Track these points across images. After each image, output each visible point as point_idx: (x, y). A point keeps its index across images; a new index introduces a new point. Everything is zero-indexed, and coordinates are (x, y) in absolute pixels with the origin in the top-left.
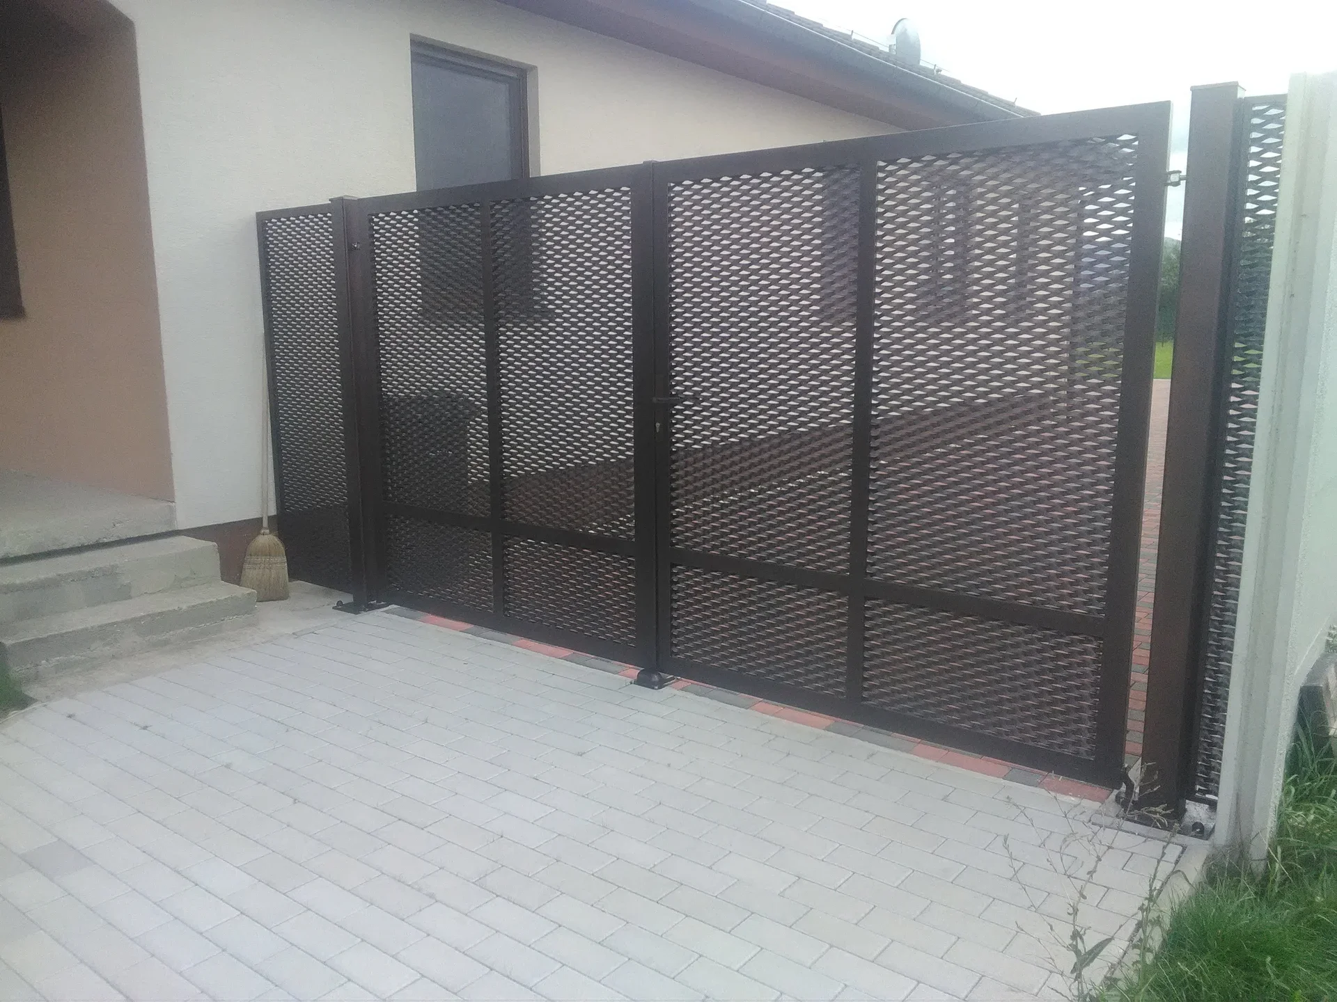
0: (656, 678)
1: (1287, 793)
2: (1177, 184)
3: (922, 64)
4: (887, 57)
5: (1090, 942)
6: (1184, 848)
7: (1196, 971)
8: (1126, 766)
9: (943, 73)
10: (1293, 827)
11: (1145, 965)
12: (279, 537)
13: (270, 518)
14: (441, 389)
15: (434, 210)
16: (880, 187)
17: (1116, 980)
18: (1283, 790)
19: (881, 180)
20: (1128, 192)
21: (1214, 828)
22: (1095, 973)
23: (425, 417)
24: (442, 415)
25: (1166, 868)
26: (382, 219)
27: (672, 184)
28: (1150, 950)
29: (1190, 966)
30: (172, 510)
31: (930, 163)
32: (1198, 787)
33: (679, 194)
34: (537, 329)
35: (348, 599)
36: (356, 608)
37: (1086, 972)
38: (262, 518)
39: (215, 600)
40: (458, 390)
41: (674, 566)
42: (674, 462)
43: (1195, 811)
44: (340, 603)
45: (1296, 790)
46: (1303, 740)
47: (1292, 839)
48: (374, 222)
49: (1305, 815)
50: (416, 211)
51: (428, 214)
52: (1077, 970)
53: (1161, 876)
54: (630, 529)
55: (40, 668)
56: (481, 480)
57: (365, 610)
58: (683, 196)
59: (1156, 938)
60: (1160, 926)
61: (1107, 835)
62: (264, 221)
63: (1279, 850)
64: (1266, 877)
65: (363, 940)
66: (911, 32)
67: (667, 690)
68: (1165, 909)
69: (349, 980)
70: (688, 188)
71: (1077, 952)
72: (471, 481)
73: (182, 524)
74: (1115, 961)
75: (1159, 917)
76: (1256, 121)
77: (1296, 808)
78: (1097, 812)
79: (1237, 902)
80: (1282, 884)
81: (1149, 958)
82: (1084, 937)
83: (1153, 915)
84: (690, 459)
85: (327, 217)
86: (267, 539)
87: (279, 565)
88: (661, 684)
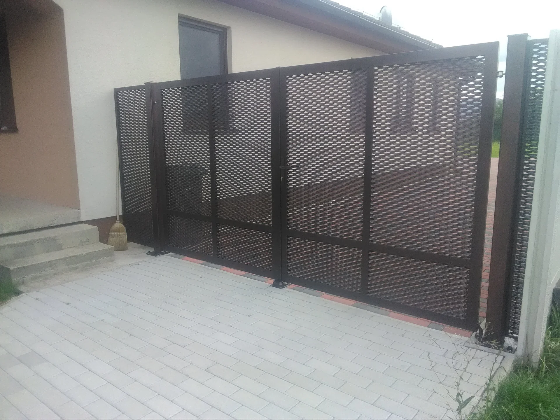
0: (281, 284)
1: (548, 334)
2: (501, 77)
3: (393, 25)
4: (378, 22)
5: (465, 397)
6: (504, 357)
7: (509, 410)
8: (479, 322)
9: (401, 29)
10: (550, 348)
11: (488, 407)
12: (124, 224)
13: (119, 216)
14: (191, 163)
15: (188, 87)
16: (376, 78)
17: (475, 414)
18: (546, 333)
19: (376, 75)
20: (481, 80)
21: (516, 349)
22: (467, 410)
23: (184, 174)
24: (192, 173)
25: (497, 365)
26: (166, 91)
27: (288, 77)
28: (490, 401)
29: (507, 407)
30: (79, 213)
31: (397, 68)
32: (510, 331)
33: (291, 81)
34: (231, 137)
35: (152, 250)
36: (155, 254)
37: (463, 410)
38: (116, 216)
39: (97, 250)
40: (198, 163)
41: (288, 237)
42: (288, 193)
43: (509, 341)
44: (149, 252)
45: (551, 332)
46: (554, 311)
47: (550, 354)
48: (163, 93)
49: (556, 343)
50: (180, 88)
51: (186, 89)
52: (459, 410)
53: (495, 369)
54: (270, 221)
55: (25, 279)
56: (207, 201)
57: (159, 255)
58: (292, 82)
59: (492, 395)
60: (494, 391)
61: (472, 352)
62: (117, 92)
63: (544, 358)
64: (539, 370)
65: (159, 394)
66: (388, 11)
67: (286, 289)
68: (496, 383)
69: (153, 411)
70: (294, 78)
71: (459, 402)
72: (204, 201)
73: (83, 219)
74: (475, 405)
75: (494, 387)
76: (535, 50)
77: (551, 340)
78: (467, 342)
79: (527, 380)
80: (545, 373)
81: (490, 404)
82: (462, 396)
83: (491, 386)
84: (295, 192)
85: (143, 90)
86: (119, 225)
87: (124, 236)
88: (283, 286)
